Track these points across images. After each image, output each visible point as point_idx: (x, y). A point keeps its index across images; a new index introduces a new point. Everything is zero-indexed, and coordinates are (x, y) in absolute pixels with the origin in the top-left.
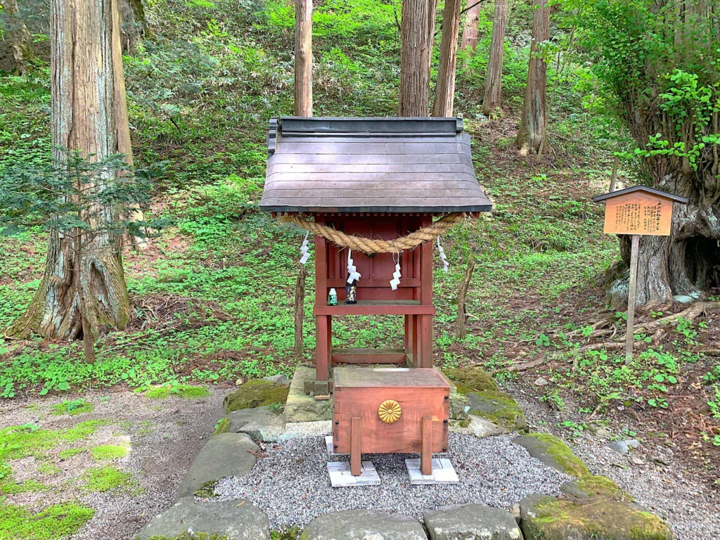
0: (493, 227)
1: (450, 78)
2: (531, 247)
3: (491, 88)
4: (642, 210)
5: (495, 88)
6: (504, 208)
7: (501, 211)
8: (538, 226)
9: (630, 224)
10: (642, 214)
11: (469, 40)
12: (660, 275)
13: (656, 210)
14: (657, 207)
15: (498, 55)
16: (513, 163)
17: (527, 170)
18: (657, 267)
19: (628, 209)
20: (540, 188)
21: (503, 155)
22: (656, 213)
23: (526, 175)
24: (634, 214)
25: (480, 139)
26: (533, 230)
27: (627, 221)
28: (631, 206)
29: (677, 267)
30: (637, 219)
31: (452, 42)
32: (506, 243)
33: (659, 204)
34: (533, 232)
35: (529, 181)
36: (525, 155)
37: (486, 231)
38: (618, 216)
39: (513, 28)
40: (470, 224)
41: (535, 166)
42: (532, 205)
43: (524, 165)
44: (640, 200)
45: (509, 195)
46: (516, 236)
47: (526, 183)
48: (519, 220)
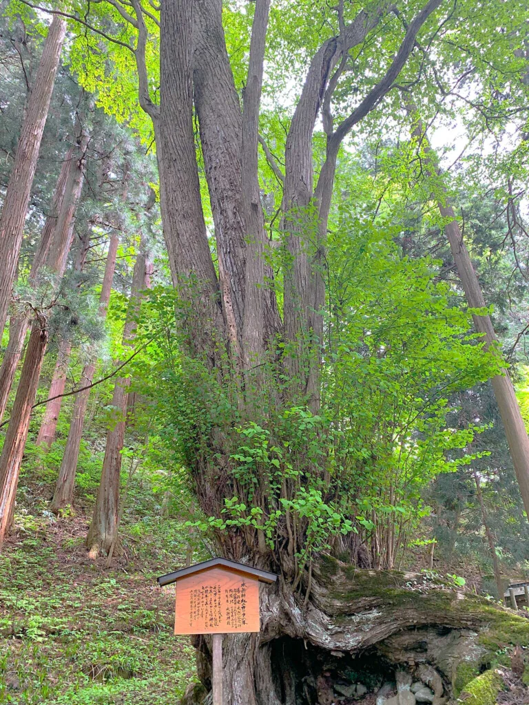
0: (45, 651)
1: (12, 464)
2: (91, 675)
3: (63, 485)
4: (223, 594)
5: (67, 485)
6: (62, 623)
7: (57, 627)
8: (102, 645)
9: (209, 617)
10: (223, 601)
11: (46, 437)
12: (247, 700)
13: (241, 594)
14: (241, 589)
15: (73, 452)
16: (79, 567)
17: (95, 574)
18: (242, 687)
19: (205, 594)
20: (109, 596)
21: (68, 557)
22: (241, 599)
23: (94, 580)
24: (213, 602)
25: (45, 539)
26: (95, 651)
27: (204, 613)
28: (209, 589)
29: (264, 685)
30: (217, 609)
31: (21, 427)
32: (59, 673)
33: (243, 585)
34: (95, 653)
35: (96, 588)
36: (95, 558)
37: (33, 657)
38: (193, 605)
39: (92, 434)
40: (13, 648)
41: (104, 570)
42: (97, 618)
43: (93, 570)
44: (219, 580)
45: (71, 606)
46: (73, 661)
47: (93, 591)
48: (79, 639)
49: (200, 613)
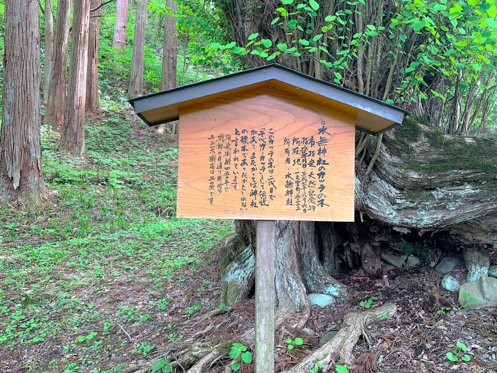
0: (123, 194)
2: (157, 214)
3: (135, 79)
4: (279, 147)
5: (137, 79)
6: (137, 176)
7: (132, 179)
8: (165, 193)
9: (249, 189)
10: (279, 159)
11: (119, 42)
13: (316, 147)
14: (317, 139)
16: (151, 139)
17: (163, 144)
19: (240, 145)
20: (172, 160)
21: (142, 132)
22: (316, 158)
23: (161, 149)
24: (257, 160)
25: (124, 119)
26: (160, 197)
27: (240, 180)
28: (249, 135)
29: (307, 250)
30: (267, 175)
33: (322, 131)
34: (160, 199)
35: (163, 154)
36: (162, 134)
37: (113, 198)
38: (217, 163)
40: (98, 192)
41: (169, 142)
42: (164, 174)
43: (161, 142)
44: (271, 119)
45: (145, 165)
46: (144, 203)
47: (161, 156)
48: (150, 188)
49: (231, 179)
